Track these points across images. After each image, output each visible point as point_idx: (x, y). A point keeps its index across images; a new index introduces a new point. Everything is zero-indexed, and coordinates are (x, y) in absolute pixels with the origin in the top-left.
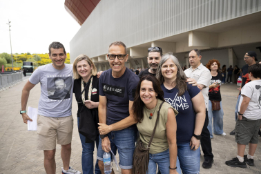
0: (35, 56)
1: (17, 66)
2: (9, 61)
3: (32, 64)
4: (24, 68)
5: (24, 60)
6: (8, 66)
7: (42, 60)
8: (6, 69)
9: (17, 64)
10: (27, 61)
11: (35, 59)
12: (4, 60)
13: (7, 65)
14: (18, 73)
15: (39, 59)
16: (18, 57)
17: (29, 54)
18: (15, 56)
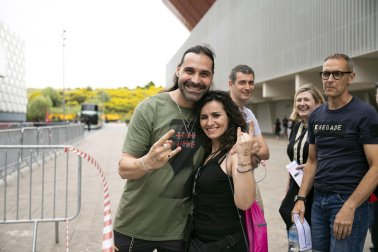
0: (100, 93)
1: (70, 112)
2: (55, 103)
3: (96, 108)
4: (82, 115)
5: (80, 100)
6: (54, 112)
7: (114, 100)
8: (50, 117)
9: (68, 108)
10: (86, 103)
11: (101, 99)
12: (47, 100)
13: (53, 109)
14: (72, 124)
15: (107, 99)
16: (71, 95)
17: (89, 89)
18: (66, 92)
